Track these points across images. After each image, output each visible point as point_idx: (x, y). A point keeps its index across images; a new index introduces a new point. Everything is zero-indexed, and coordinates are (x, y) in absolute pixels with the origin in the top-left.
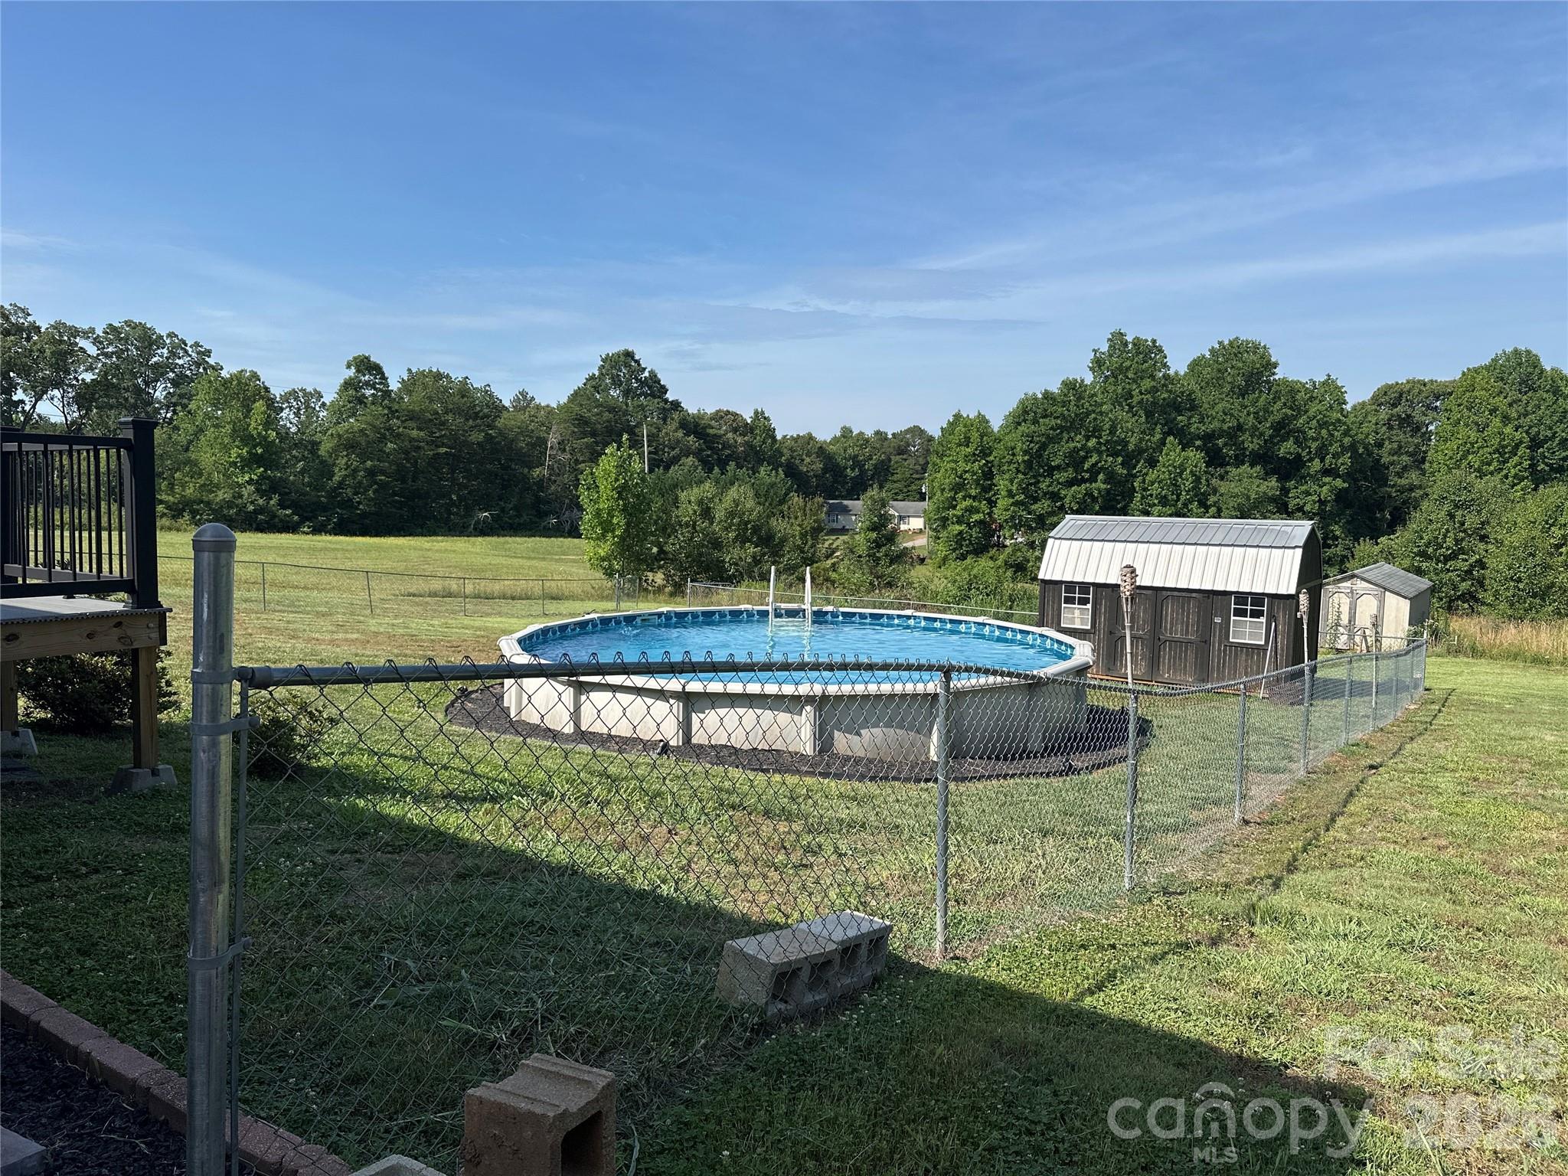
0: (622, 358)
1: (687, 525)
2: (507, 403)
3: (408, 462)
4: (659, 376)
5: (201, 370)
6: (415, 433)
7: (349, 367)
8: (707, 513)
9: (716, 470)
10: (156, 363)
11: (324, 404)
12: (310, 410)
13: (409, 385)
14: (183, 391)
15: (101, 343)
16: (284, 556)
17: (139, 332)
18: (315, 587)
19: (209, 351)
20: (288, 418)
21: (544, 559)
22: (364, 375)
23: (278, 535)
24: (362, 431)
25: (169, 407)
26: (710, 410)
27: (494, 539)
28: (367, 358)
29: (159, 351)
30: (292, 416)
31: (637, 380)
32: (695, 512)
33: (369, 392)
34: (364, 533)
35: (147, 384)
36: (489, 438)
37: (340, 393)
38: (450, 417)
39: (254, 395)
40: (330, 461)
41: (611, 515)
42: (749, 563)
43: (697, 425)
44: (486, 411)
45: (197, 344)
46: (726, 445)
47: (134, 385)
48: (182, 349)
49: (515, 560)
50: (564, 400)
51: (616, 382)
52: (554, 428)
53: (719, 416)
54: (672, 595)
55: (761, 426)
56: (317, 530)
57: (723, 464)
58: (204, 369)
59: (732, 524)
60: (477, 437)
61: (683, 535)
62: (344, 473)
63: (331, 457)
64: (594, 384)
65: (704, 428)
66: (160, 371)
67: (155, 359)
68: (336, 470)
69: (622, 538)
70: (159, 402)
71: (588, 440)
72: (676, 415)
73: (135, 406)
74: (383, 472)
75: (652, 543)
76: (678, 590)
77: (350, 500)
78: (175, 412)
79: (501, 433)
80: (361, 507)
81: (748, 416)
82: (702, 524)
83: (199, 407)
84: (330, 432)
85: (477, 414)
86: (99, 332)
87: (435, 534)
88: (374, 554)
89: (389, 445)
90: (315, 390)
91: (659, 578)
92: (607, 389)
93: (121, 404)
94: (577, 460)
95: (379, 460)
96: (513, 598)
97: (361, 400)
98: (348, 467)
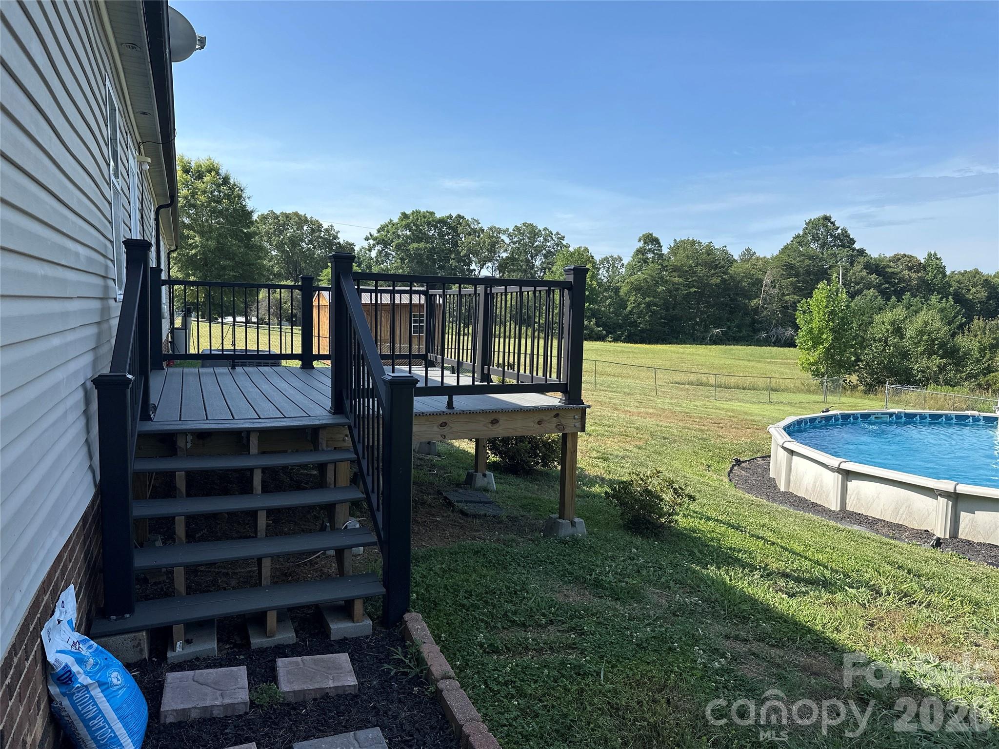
0: (821, 221)
1: (880, 340)
2: (736, 257)
3: (671, 297)
4: (849, 232)
5: (559, 248)
6: (676, 280)
7: (640, 241)
8: (898, 331)
9: (894, 298)
10: (537, 246)
11: (623, 265)
12: (615, 269)
13: (674, 250)
14: (550, 261)
15: (511, 236)
16: (601, 355)
17: (530, 228)
18: (619, 375)
19: (564, 237)
20: (603, 274)
21: (760, 362)
22: (648, 245)
23: (595, 343)
24: (645, 279)
25: (542, 270)
26: (889, 254)
27: (723, 347)
28: (650, 235)
29: (539, 239)
30: (605, 272)
31: (831, 235)
32: (888, 330)
33: (650, 255)
34: (642, 341)
35: (532, 257)
36: (724, 281)
37: (633, 257)
38: (699, 269)
39: (586, 261)
40: (626, 298)
41: (821, 332)
42: (935, 372)
43: (877, 266)
44: (723, 263)
45: (558, 234)
46: (901, 280)
47: (526, 258)
48: (550, 236)
49: (741, 362)
50: (776, 253)
51: (815, 239)
52: (769, 272)
53: (896, 259)
54: (866, 392)
55: (934, 264)
56: (616, 340)
57: (899, 294)
58: (561, 247)
59: (921, 340)
60: (716, 280)
61: (876, 347)
62: (633, 305)
63: (626, 296)
64: (800, 240)
65: (884, 268)
66: (538, 250)
67: (536, 244)
68: (629, 304)
69: (828, 349)
70: (537, 267)
71: (793, 279)
72: (861, 259)
73: (525, 271)
74: (655, 305)
75: (851, 353)
76: (871, 389)
77: (635, 322)
78: (545, 273)
79: (731, 277)
80: (641, 326)
81: (922, 258)
82: (894, 340)
83: (557, 269)
84: (626, 281)
85: (716, 266)
86: (511, 230)
87: (685, 343)
88: (651, 355)
89: (660, 287)
90: (619, 256)
91: (854, 378)
92: (807, 244)
93: (519, 269)
94: (783, 293)
95: (654, 298)
96: (744, 389)
97: (645, 261)
98: (636, 301)
